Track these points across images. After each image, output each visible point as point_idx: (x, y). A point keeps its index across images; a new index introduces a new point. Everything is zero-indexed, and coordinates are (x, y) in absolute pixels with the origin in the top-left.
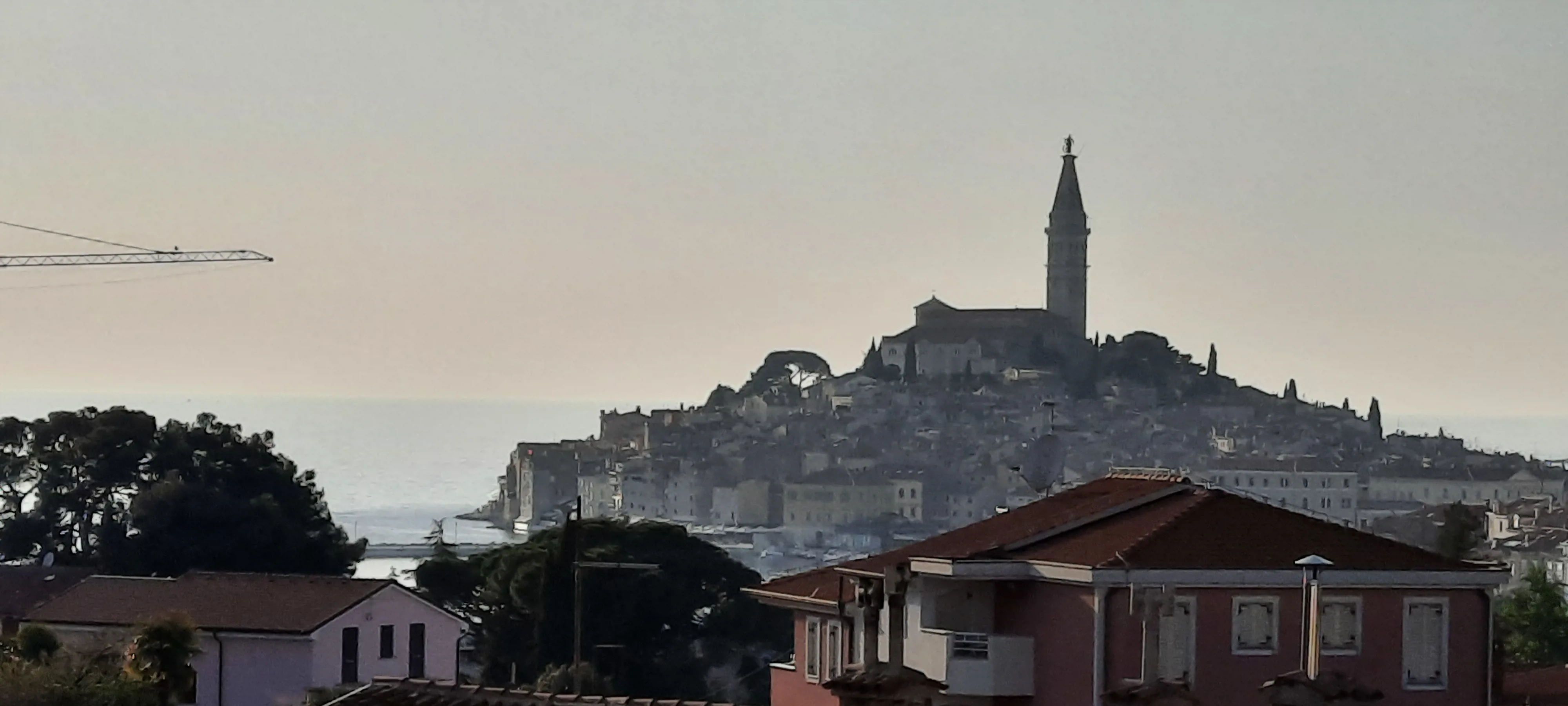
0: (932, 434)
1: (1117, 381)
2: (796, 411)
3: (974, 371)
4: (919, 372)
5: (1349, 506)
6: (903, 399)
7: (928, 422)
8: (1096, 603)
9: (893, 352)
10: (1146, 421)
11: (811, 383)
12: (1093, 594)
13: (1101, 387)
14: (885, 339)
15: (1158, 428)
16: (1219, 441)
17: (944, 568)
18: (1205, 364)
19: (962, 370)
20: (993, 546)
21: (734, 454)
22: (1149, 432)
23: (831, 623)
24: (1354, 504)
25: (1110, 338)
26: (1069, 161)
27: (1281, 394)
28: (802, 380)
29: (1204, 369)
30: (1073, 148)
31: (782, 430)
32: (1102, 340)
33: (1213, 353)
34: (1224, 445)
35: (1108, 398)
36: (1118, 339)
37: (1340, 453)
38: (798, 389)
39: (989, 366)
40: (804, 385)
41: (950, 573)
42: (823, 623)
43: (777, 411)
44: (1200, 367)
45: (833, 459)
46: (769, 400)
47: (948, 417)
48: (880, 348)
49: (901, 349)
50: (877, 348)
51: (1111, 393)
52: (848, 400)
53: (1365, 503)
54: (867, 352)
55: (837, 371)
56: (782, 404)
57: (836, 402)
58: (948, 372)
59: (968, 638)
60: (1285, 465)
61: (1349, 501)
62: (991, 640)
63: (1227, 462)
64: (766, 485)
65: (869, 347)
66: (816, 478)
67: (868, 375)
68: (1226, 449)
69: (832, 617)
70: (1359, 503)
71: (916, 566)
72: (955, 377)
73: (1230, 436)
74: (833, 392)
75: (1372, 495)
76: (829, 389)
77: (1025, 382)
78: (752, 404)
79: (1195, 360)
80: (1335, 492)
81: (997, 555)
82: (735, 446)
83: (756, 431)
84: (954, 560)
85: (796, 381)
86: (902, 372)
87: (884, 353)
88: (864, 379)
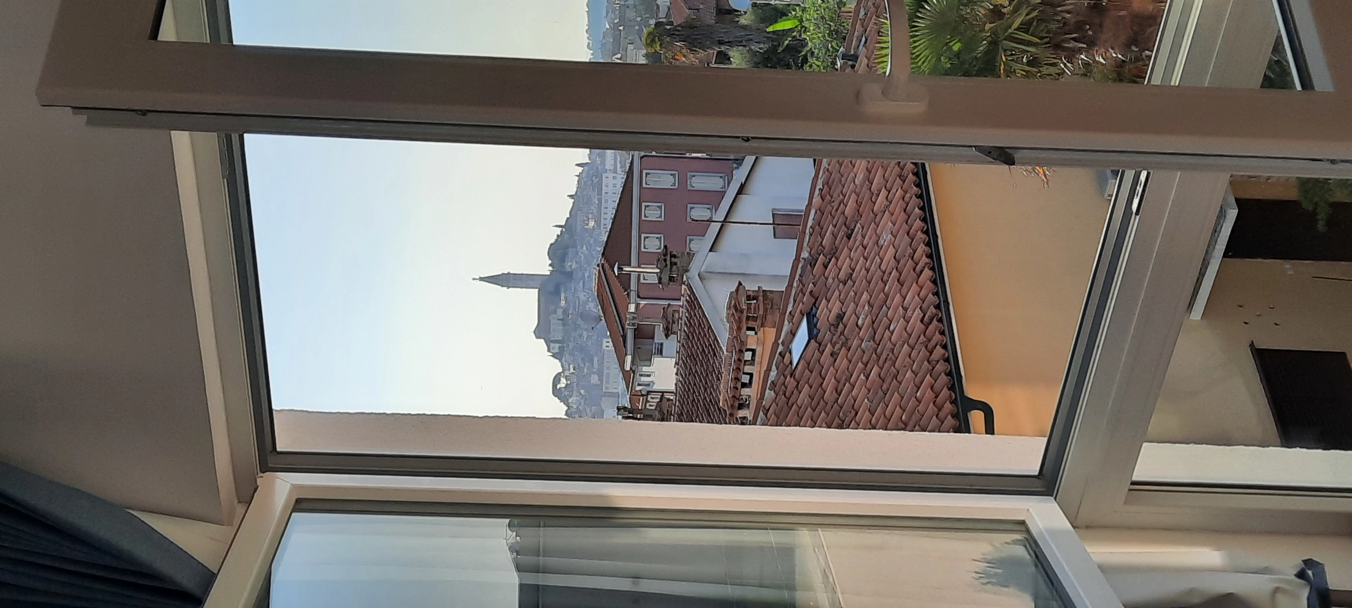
0: (585, 334)
1: (566, 263)
2: (575, 387)
3: (561, 318)
4: (561, 339)
5: (616, 177)
6: (571, 345)
7: (581, 336)
8: (643, 302)
9: (553, 348)
10: (582, 253)
11: (565, 379)
12: (640, 304)
13: (568, 270)
14: (549, 350)
15: (585, 248)
16: (590, 225)
17: (629, 359)
18: (561, 229)
19: (561, 322)
20: (621, 339)
21: (591, 411)
22: (586, 252)
23: (649, 399)
24: (615, 175)
25: (550, 265)
26: (481, 279)
27: (573, 200)
28: (563, 383)
29: (562, 230)
30: (476, 278)
31: (582, 391)
32: (551, 268)
33: (557, 226)
34: (592, 224)
35: (573, 267)
36: (550, 262)
37: (596, 179)
38: (567, 385)
39: (560, 312)
40: (565, 382)
41: (630, 356)
42: (649, 402)
43: (575, 392)
44: (562, 232)
45: (594, 373)
46: (571, 396)
47: (579, 328)
48: (552, 353)
49: (552, 345)
50: (552, 354)
51: (571, 266)
52: (571, 366)
53: (615, 171)
54: (553, 358)
55: (560, 370)
56: (572, 391)
57: (572, 370)
58: (561, 327)
59: (655, 348)
60: (600, 200)
61: (613, 177)
62: (656, 341)
63: (598, 223)
64: (603, 398)
65: (551, 357)
66: (601, 379)
67: (562, 358)
68: (593, 223)
69: (647, 398)
70: (614, 173)
71: (628, 368)
72: (564, 325)
73: (588, 221)
74: (568, 371)
75: (612, 168)
76: (567, 373)
77: (566, 299)
78: (572, 402)
79: (559, 233)
80: (611, 182)
81: (624, 337)
82: (588, 410)
83: (583, 401)
84: (626, 355)
85: (563, 385)
86: (561, 345)
87: (554, 352)
88: (563, 359)
